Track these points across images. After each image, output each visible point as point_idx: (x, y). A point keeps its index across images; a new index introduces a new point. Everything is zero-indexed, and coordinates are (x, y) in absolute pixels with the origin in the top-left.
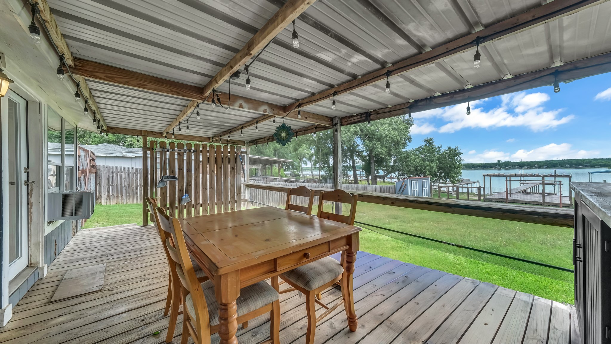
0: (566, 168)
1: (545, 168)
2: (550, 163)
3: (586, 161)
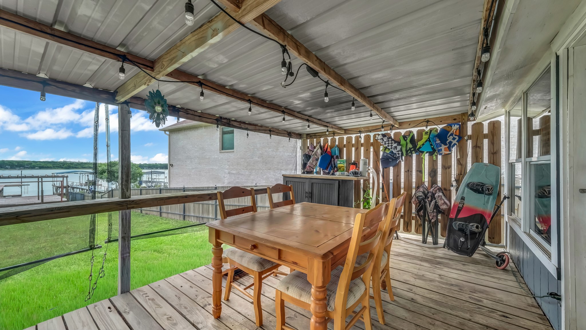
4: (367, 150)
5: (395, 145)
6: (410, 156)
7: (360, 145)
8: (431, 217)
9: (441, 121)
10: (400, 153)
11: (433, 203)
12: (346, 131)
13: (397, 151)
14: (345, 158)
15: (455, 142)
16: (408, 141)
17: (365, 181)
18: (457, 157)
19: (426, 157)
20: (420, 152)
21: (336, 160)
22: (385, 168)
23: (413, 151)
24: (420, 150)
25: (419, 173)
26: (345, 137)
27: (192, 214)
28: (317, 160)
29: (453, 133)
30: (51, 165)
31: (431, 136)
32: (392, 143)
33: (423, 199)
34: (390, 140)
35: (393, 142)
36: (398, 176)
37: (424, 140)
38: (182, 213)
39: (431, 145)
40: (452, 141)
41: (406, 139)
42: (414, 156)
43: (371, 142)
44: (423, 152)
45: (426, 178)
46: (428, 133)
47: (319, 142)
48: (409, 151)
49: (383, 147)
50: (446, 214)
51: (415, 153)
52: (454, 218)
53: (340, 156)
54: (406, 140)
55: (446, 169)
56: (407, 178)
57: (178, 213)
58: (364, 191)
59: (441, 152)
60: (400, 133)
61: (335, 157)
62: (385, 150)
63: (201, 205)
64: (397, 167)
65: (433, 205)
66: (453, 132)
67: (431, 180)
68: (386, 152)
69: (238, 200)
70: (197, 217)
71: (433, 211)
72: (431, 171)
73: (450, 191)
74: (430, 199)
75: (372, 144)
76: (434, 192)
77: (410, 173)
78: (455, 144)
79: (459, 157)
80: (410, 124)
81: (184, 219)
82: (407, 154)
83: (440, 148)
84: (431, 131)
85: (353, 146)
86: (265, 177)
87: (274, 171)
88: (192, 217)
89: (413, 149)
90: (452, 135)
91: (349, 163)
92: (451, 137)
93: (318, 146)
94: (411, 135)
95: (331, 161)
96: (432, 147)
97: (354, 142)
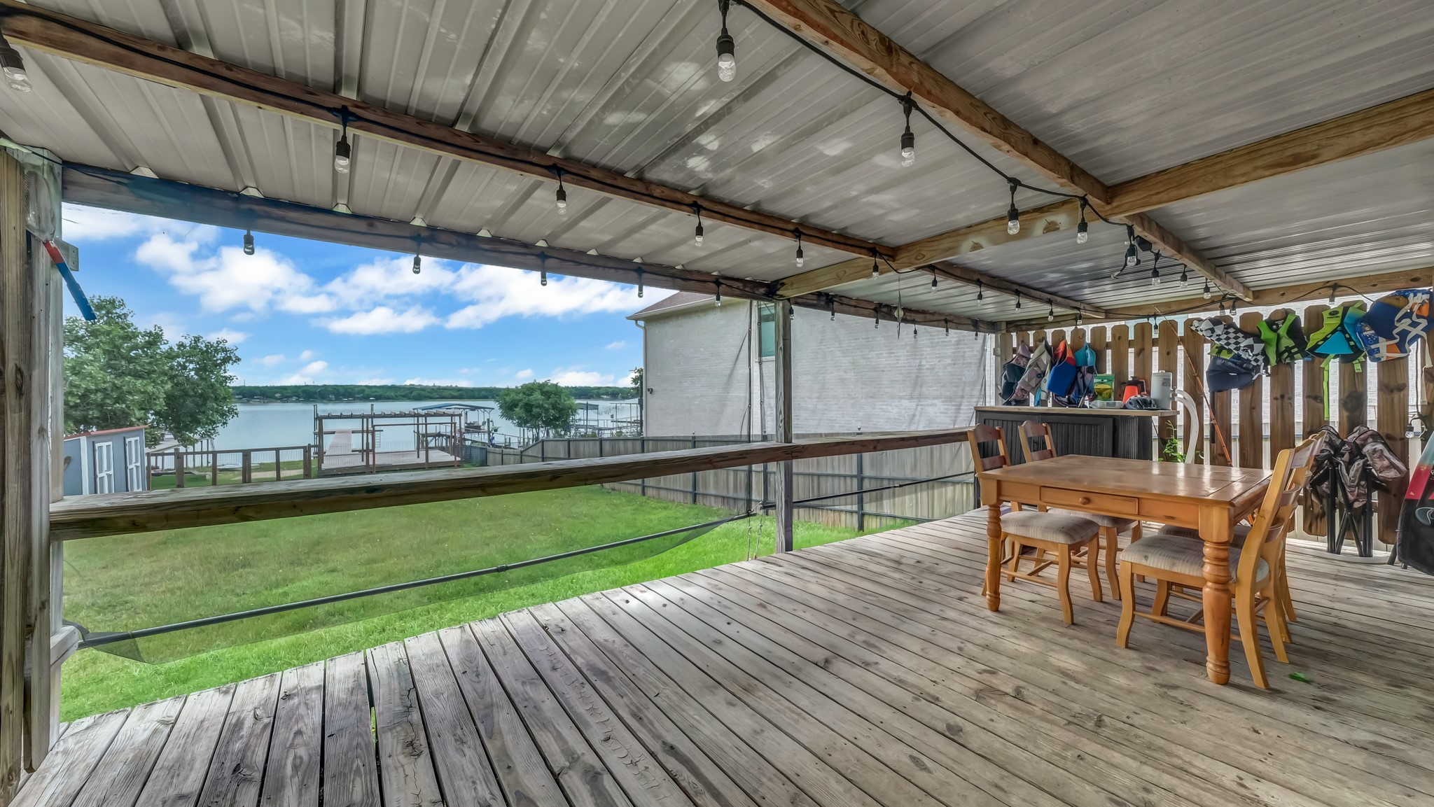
0: (330, 401)
1: (294, 402)
2: (304, 392)
3: (357, 389)
4: (1168, 353)
5: (1244, 343)
6: (1288, 364)
7: (1148, 343)
8: (1353, 495)
9: (1374, 285)
10: (1261, 358)
11: (1358, 464)
12: (1110, 314)
13: (1254, 355)
14: (1109, 372)
15: (1414, 332)
16: (1283, 330)
17: (1163, 420)
18: (1423, 363)
19: (1333, 368)
20: (1315, 356)
21: (1088, 376)
22: (1219, 391)
23: (1296, 353)
24: (1316, 351)
25: (1311, 401)
26: (1109, 326)
27: (712, 492)
28: (1041, 375)
29: (1412, 312)
30: (392, 394)
31: (1346, 320)
32: (1236, 338)
33: (1329, 458)
34: (1231, 330)
35: (1240, 335)
36: (1253, 408)
37: (1326, 329)
38: (690, 489)
39: (1349, 340)
40: (1409, 329)
41: (1275, 327)
42: (1299, 364)
43: (1179, 335)
44: (1324, 356)
45: (1334, 414)
46: (1337, 312)
47: (1041, 339)
48: (1286, 354)
49: (1212, 347)
50: (1394, 491)
51: (1303, 357)
52: (1419, 499)
53: (1098, 367)
54: (1275, 331)
55: (1392, 391)
56: (1280, 412)
57: (681, 489)
58: (1163, 442)
59: (1377, 356)
60: (1259, 316)
61: (1084, 369)
62: (1219, 352)
63: (731, 474)
64: (1251, 389)
65: (1357, 470)
66: (1411, 309)
67: (1349, 418)
68: (1221, 356)
69: (818, 462)
70: (724, 497)
71: (1358, 485)
72: (1348, 397)
73: (1405, 442)
74: (1346, 457)
75: (1181, 340)
76: (1358, 442)
77: (1286, 401)
78: (1416, 337)
79: (1429, 364)
80: (1283, 294)
81: (695, 501)
82: (1279, 360)
83: (1373, 347)
84: (1346, 308)
85: (1130, 344)
86: (861, 414)
87: (884, 401)
88: (712, 498)
89: (1296, 350)
90: (1408, 315)
91: (1121, 383)
92: (1408, 321)
93: (1042, 346)
94: (1290, 319)
95: (1076, 378)
96: (1352, 343)
97: (1131, 337)
